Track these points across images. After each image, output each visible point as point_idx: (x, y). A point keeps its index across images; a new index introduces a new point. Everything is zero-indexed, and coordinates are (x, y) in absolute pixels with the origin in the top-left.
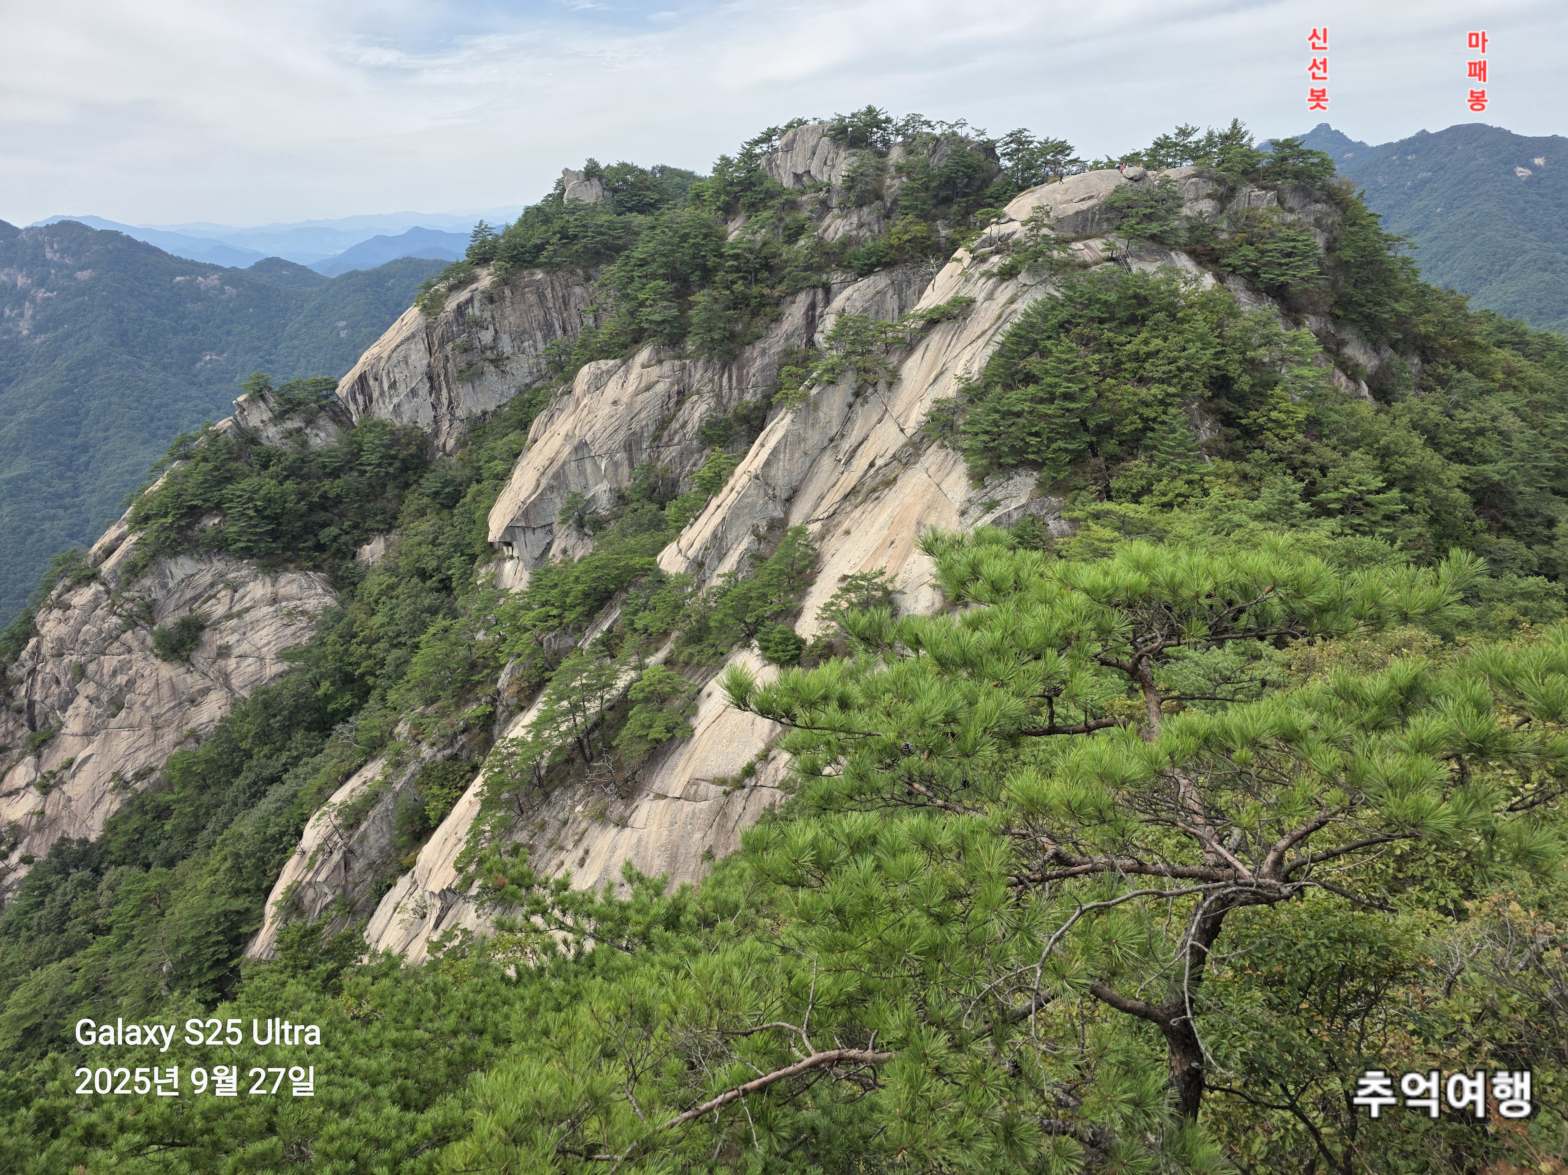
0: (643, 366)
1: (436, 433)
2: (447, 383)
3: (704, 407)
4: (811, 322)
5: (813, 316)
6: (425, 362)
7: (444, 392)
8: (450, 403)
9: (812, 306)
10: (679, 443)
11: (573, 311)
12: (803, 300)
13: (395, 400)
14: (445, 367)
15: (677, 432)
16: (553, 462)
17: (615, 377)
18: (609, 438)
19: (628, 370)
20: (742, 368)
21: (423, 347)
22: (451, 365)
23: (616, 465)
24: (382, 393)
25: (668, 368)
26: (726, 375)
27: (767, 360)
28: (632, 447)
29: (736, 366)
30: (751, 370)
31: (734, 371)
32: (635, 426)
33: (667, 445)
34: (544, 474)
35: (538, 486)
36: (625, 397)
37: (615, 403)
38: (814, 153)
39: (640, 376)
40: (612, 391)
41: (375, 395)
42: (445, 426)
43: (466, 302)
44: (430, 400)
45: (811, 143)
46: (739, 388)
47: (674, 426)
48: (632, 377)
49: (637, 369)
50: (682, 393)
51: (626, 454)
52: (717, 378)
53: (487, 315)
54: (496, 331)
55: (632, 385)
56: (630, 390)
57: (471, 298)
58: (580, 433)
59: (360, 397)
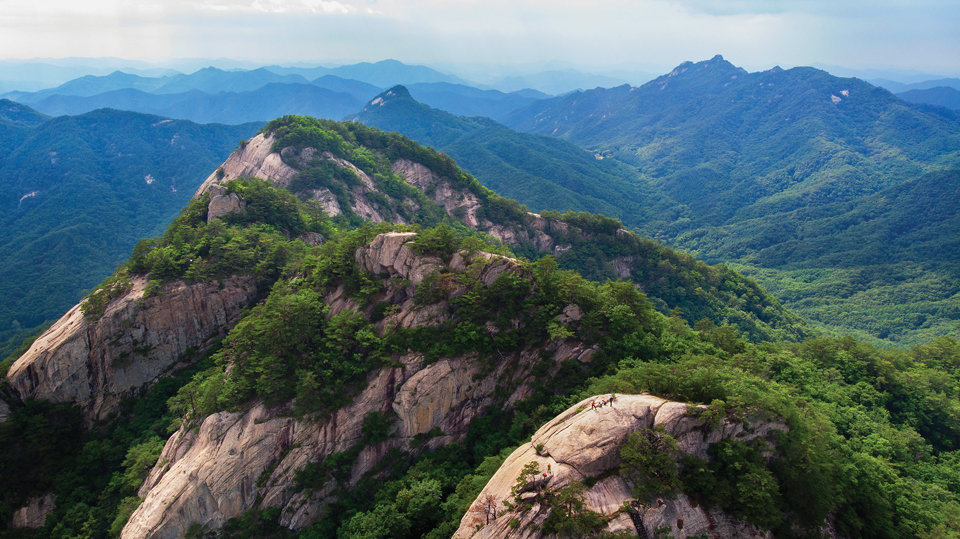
0: (257, 422)
1: (92, 405)
2: (104, 369)
3: (304, 457)
4: (391, 392)
5: (392, 388)
6: (85, 354)
7: (101, 375)
8: (105, 382)
9: (392, 380)
10: (282, 484)
12: (384, 374)
13: (59, 383)
14: (102, 357)
15: (280, 476)
16: (177, 499)
17: (233, 429)
18: (226, 481)
19: (244, 424)
20: (335, 426)
21: (83, 343)
22: (107, 357)
23: (230, 501)
24: (47, 379)
25: (276, 425)
26: (322, 432)
27: (355, 420)
28: (244, 489)
29: (330, 425)
30: (342, 428)
31: (329, 429)
32: (248, 472)
33: (272, 485)
34: (169, 508)
35: (163, 518)
36: (240, 446)
37: (232, 452)
38: (397, 255)
39: (253, 430)
40: (229, 441)
41: (41, 379)
42: (99, 401)
43: (123, 310)
44: (88, 381)
45: (395, 248)
46: (332, 441)
47: (279, 470)
48: (247, 430)
49: (251, 424)
50: (286, 446)
51: (239, 493)
52: (315, 434)
53: (140, 318)
54: (146, 329)
55: (246, 439)
56: (245, 441)
57: (127, 307)
58: (201, 476)
59: (28, 382)
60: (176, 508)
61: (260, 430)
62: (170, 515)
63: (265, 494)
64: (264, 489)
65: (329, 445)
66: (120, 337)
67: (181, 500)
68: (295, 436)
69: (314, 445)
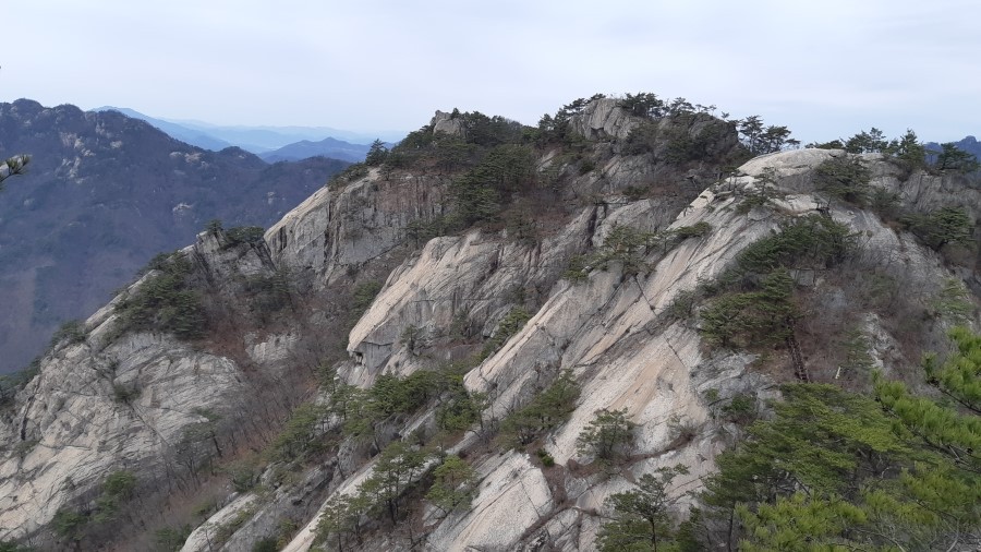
0: (471, 244)
1: (324, 272)
2: (338, 240)
3: (509, 276)
4: (591, 228)
5: (594, 224)
6: (325, 224)
7: (334, 247)
8: (337, 253)
9: (594, 217)
10: (488, 299)
11: (429, 203)
12: (587, 211)
13: (301, 247)
14: (338, 229)
15: (488, 291)
16: (400, 301)
17: (451, 250)
18: (441, 289)
19: (461, 246)
20: (539, 252)
21: (326, 215)
22: (342, 228)
23: (443, 309)
24: (293, 242)
25: (488, 247)
26: (528, 256)
27: (557, 250)
28: (456, 298)
29: (535, 251)
30: (545, 255)
31: (533, 254)
32: (460, 283)
33: (479, 299)
34: (392, 309)
35: (387, 316)
36: (455, 263)
37: (449, 266)
38: (608, 117)
39: (468, 250)
40: (447, 258)
41: (288, 242)
42: (330, 268)
43: (359, 189)
44: (324, 250)
45: (607, 110)
46: (536, 266)
47: (487, 286)
48: (463, 250)
49: (466, 245)
50: (495, 266)
51: (450, 302)
52: (521, 258)
53: (372, 198)
54: (375, 209)
55: (462, 256)
56: (460, 258)
57: (363, 187)
58: (421, 284)
59: (278, 243)
60: (397, 309)
61: (475, 250)
62: (392, 314)
63: (472, 307)
64: (472, 303)
65: (532, 270)
66: (354, 212)
67: (403, 303)
68: (504, 258)
69: (519, 267)
